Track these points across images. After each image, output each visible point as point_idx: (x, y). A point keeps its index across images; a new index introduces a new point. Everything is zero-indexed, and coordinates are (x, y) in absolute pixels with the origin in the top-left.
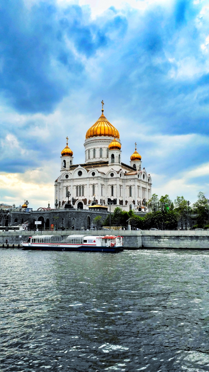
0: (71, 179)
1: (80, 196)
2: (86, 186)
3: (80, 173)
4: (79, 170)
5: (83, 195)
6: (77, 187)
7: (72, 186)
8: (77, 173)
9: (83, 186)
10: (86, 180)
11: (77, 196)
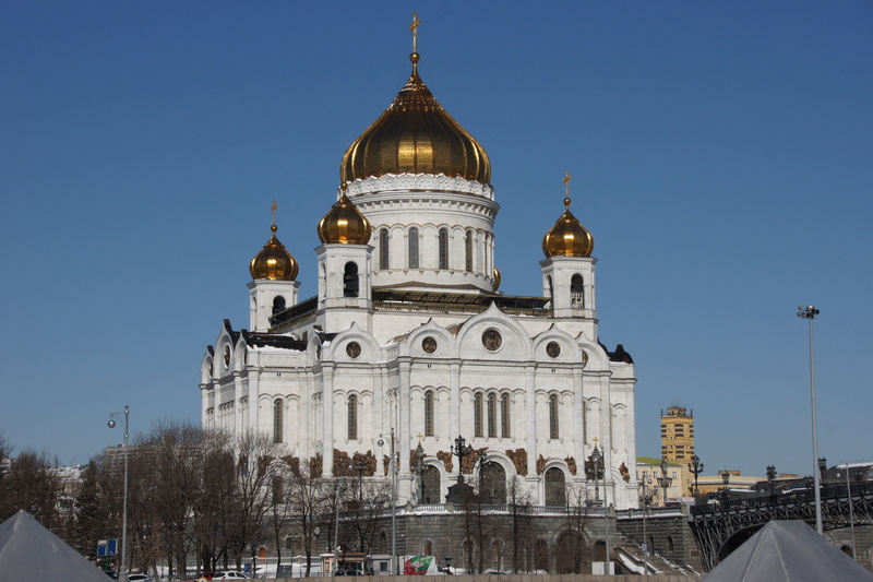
0: (448, 361)
1: (492, 434)
2: (518, 397)
3: (493, 337)
4: (489, 325)
5: (506, 434)
6: (478, 395)
7: (455, 392)
8: (475, 335)
9: (505, 396)
10: (519, 369)
11: (478, 434)
